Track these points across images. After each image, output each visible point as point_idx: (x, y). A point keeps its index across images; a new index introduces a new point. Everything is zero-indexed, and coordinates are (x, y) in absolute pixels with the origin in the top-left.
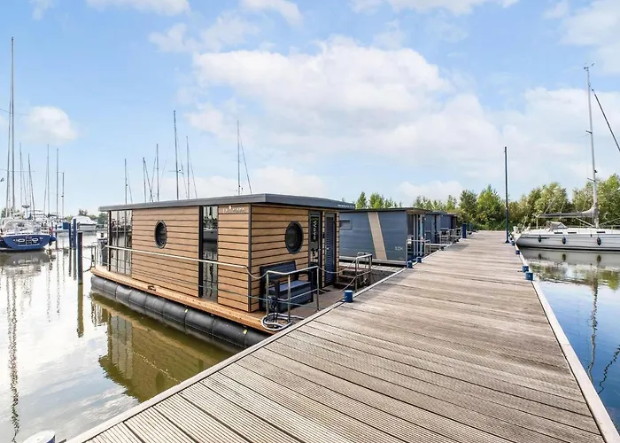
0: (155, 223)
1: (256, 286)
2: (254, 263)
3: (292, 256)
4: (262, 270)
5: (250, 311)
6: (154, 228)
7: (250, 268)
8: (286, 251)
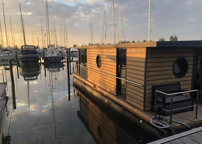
0: (96, 56)
1: (148, 97)
2: (147, 83)
3: (177, 80)
4: (154, 88)
5: (144, 111)
6: (96, 58)
7: (145, 86)
8: (173, 76)
